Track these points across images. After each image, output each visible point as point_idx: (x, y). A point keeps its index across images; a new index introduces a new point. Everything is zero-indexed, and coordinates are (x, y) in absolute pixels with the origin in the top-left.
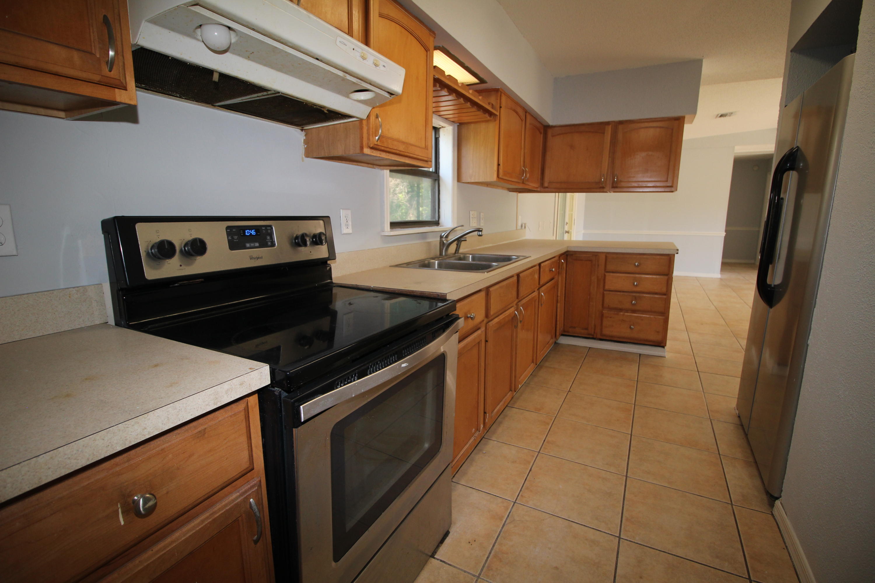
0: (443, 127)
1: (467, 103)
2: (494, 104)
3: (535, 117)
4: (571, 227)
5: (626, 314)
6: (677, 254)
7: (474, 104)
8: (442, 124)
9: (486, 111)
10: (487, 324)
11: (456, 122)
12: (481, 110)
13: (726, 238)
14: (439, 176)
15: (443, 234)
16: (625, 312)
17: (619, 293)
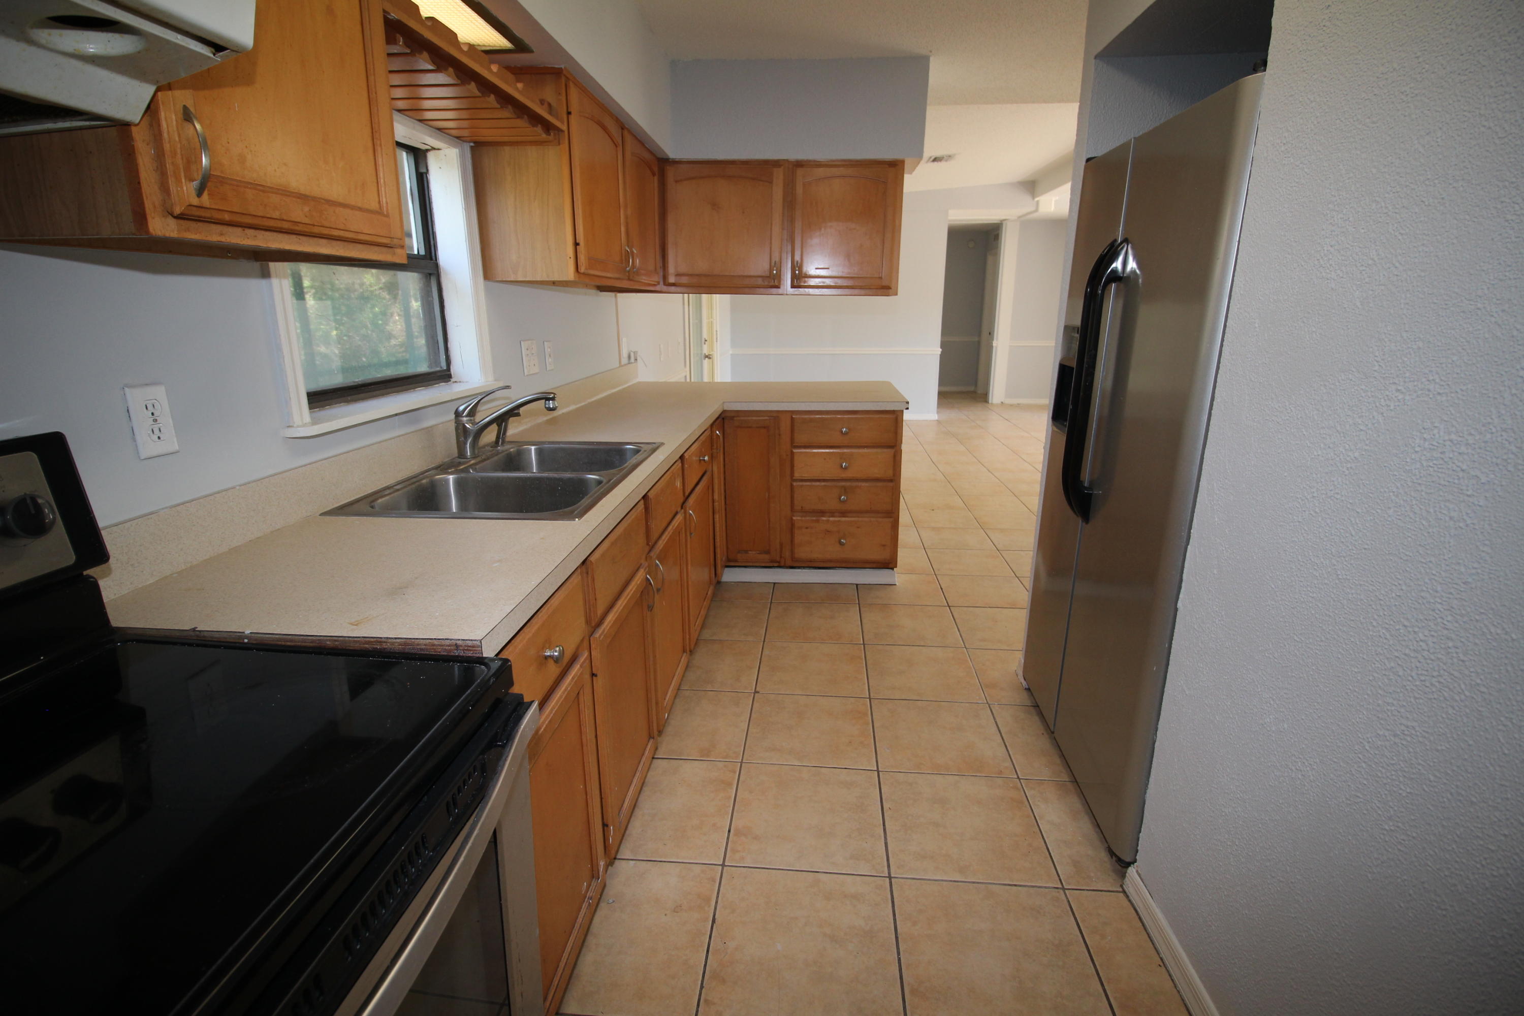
0: (434, 149)
1: (489, 96)
2: (554, 104)
3: (641, 140)
4: (711, 348)
5: (831, 519)
6: (907, 410)
7: (506, 99)
8: (432, 141)
9: (536, 119)
10: (591, 638)
11: (465, 139)
12: (526, 116)
13: (942, 356)
14: (437, 266)
15: (461, 408)
16: (829, 517)
17: (818, 483)
